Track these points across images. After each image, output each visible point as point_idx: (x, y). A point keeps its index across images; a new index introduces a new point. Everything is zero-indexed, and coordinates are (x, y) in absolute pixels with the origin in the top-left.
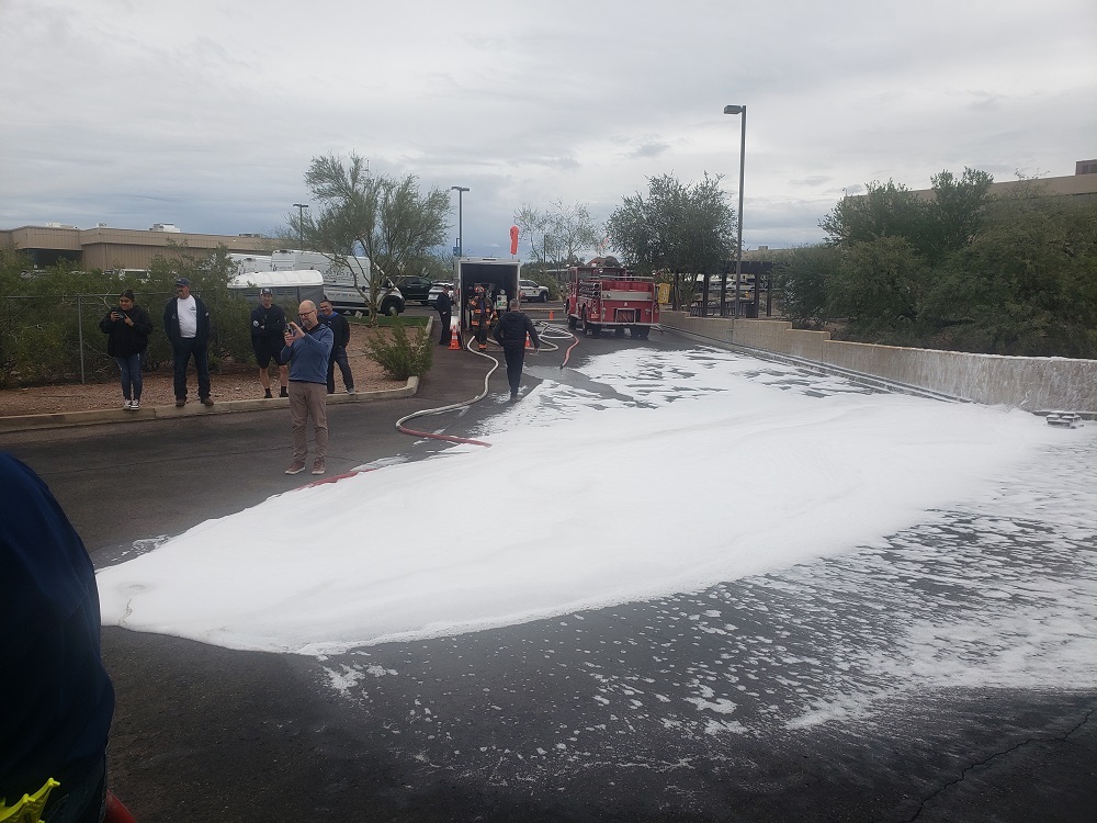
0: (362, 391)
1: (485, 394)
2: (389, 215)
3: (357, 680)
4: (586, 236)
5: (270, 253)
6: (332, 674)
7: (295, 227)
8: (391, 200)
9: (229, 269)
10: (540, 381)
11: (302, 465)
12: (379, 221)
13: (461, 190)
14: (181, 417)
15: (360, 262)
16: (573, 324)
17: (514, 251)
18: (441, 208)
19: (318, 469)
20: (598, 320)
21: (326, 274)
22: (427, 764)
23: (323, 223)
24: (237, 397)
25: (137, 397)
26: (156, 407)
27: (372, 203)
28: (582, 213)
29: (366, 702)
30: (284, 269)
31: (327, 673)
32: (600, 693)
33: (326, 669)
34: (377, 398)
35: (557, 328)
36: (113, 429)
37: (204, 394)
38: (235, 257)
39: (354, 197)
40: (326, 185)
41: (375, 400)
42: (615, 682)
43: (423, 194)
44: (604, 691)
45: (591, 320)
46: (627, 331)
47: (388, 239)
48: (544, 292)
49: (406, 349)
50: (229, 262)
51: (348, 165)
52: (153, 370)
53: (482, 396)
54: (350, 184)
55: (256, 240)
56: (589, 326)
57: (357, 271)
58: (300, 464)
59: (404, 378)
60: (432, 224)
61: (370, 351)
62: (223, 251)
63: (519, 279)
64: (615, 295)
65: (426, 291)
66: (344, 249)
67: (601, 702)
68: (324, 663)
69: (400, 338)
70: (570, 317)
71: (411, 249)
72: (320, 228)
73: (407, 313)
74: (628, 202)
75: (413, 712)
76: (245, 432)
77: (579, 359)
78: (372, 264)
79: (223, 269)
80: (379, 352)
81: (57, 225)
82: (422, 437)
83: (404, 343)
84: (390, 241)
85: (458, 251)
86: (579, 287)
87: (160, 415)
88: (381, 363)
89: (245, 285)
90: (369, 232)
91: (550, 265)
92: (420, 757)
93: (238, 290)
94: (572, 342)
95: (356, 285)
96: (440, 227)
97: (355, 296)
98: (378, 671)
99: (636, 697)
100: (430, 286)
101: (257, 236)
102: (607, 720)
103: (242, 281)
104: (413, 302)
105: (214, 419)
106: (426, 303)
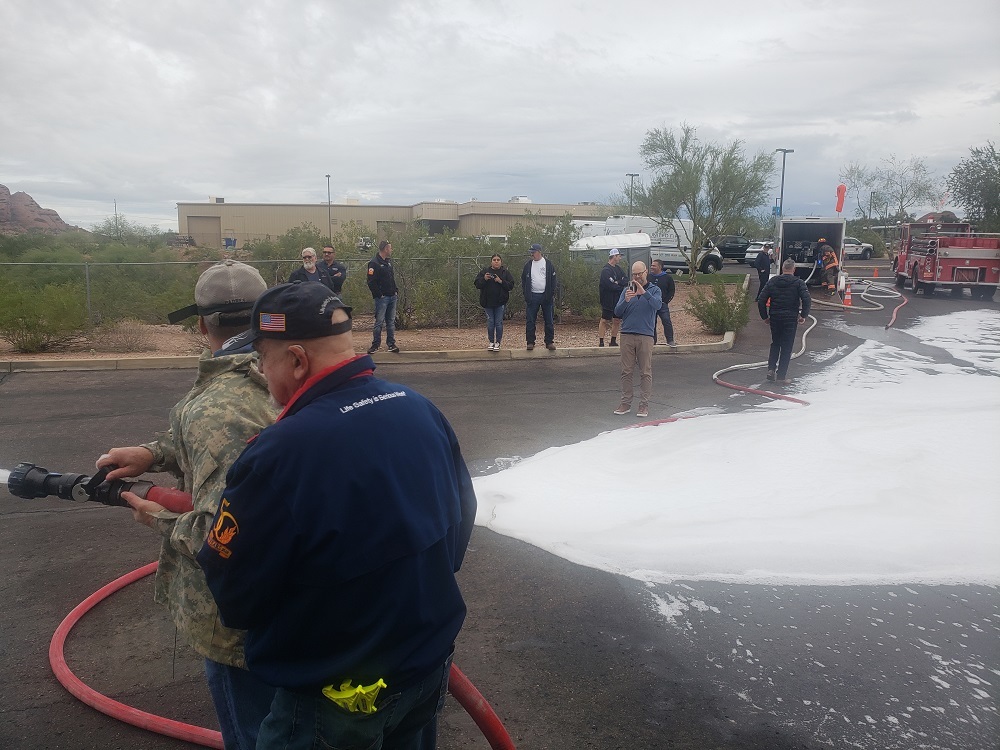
0: (681, 343)
1: (802, 352)
2: (714, 180)
3: (682, 610)
4: (922, 191)
5: (604, 219)
6: (659, 601)
7: (628, 195)
8: (718, 165)
9: (573, 234)
10: (862, 341)
11: (629, 407)
12: (704, 185)
13: (785, 151)
14: (530, 359)
15: (684, 224)
16: (901, 283)
17: (839, 209)
18: (766, 171)
19: (642, 412)
20: (932, 279)
21: (652, 236)
22: (750, 704)
23: (654, 190)
24: (574, 344)
25: (499, 341)
26: (512, 349)
27: (699, 169)
28: (918, 167)
29: (689, 631)
30: (615, 233)
31: (655, 599)
32: (936, 674)
33: (654, 595)
34: (695, 350)
35: (882, 287)
36: (480, 366)
37: (549, 341)
38: (578, 223)
39: (683, 164)
40: (658, 155)
41: (693, 353)
42: (956, 666)
43: (747, 158)
44: (943, 673)
45: (924, 278)
46: (967, 291)
47: (712, 202)
48: (868, 249)
49: (724, 306)
50: (572, 229)
51: (678, 136)
52: (509, 318)
53: (800, 354)
54: (680, 152)
55: (594, 207)
56: (920, 285)
57: (681, 233)
58: (626, 406)
59: (720, 333)
60: (756, 186)
61: (690, 307)
62: (567, 219)
63: (844, 237)
64: (954, 252)
65: (744, 250)
66: (670, 213)
67: (939, 685)
68: (651, 589)
69: (719, 294)
70: (897, 275)
71: (733, 211)
72: (650, 195)
73: (725, 271)
74: (977, 153)
75: (734, 651)
76: (581, 375)
77: (907, 319)
78: (695, 225)
79: (568, 234)
80: (698, 308)
81: (442, 201)
82: (738, 390)
83: (723, 300)
84: (714, 205)
85: (778, 211)
86: (910, 244)
87: (514, 356)
88: (700, 318)
89: (585, 248)
90: (695, 197)
91: (875, 222)
92: (742, 695)
93: (578, 252)
94: (899, 301)
95: (679, 246)
96: (763, 189)
97: (677, 256)
98: (701, 606)
99: (982, 686)
100: (748, 245)
101: (593, 204)
102: (946, 705)
103: (581, 244)
104: (730, 261)
105: (557, 362)
106: (742, 262)
